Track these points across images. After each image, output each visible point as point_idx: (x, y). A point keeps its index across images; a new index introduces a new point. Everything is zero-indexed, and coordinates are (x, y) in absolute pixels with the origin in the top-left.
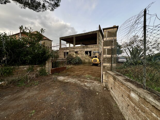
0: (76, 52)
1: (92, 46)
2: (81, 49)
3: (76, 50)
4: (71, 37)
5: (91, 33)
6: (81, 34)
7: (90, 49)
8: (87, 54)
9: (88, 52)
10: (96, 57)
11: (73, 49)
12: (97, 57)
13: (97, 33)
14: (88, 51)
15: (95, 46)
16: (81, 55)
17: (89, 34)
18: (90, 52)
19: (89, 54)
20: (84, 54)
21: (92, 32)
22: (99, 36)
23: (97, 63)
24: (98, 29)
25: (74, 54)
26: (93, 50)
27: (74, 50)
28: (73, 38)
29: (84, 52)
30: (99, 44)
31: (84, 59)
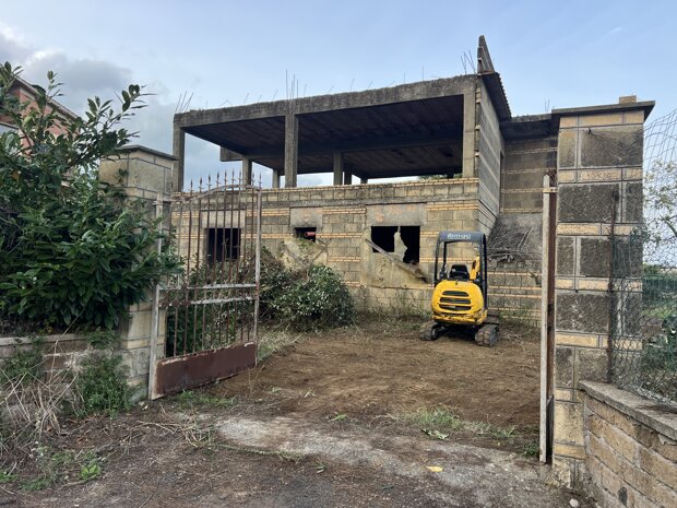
0: (305, 233)
1: (427, 192)
2: (343, 211)
3: (299, 217)
4: (263, 114)
5: (418, 90)
6: (347, 96)
7: (409, 208)
8: (389, 247)
9: (397, 236)
10: (460, 273)
11: (279, 204)
12: (466, 277)
13: (467, 91)
14: (394, 229)
15: (449, 187)
16: (344, 252)
17: (406, 97)
18: (411, 235)
19: (400, 248)
20: (367, 247)
21: (425, 83)
22: (478, 118)
23: (467, 317)
24: (472, 68)
25: (291, 242)
26: (430, 216)
27: (284, 211)
28: (281, 120)
29: (367, 235)
30: (476, 174)
31: (363, 282)
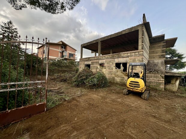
1: (129, 54)
2: (109, 60)
4: (95, 42)
5: (126, 31)
6: (110, 35)
7: (124, 58)
8: (119, 68)
9: (121, 65)
11: (97, 59)
12: (138, 77)
15: (135, 53)
16: (109, 69)
17: (124, 33)
19: (122, 68)
20: (114, 68)
21: (128, 29)
22: (143, 35)
24: (141, 22)
25: (99, 67)
26: (130, 60)
28: (98, 43)
29: (114, 65)
30: (142, 49)
31: (113, 76)
